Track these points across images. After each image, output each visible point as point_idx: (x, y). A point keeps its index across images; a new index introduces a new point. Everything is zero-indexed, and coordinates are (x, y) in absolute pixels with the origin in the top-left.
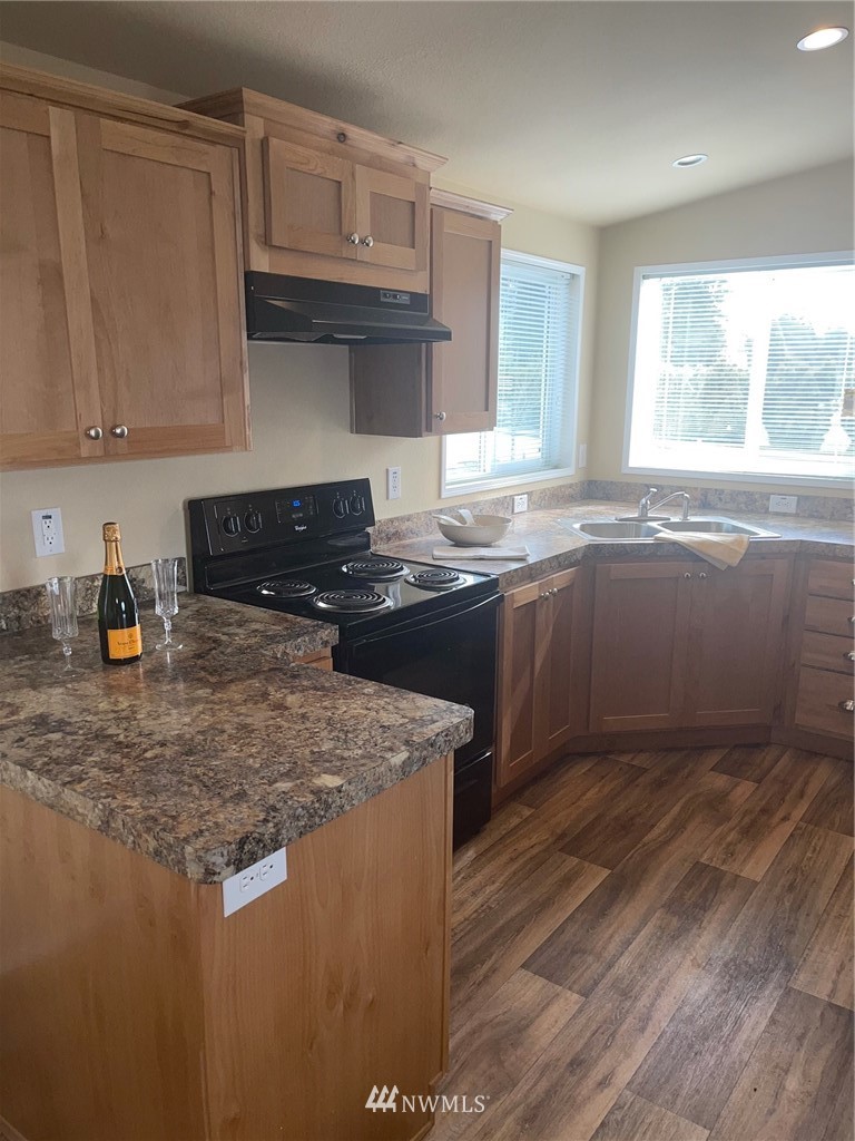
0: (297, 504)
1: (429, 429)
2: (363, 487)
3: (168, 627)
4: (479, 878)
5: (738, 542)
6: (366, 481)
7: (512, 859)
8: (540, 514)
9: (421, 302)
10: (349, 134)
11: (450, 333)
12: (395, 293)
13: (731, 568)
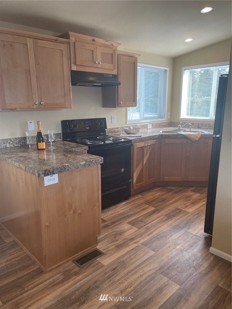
0: (87, 123)
1: (118, 106)
2: (104, 120)
3: (51, 144)
4: (124, 207)
5: (198, 135)
6: (105, 119)
7: (133, 205)
8: (154, 130)
9: (115, 77)
10: (95, 40)
11: (120, 83)
12: (108, 74)
13: (196, 141)
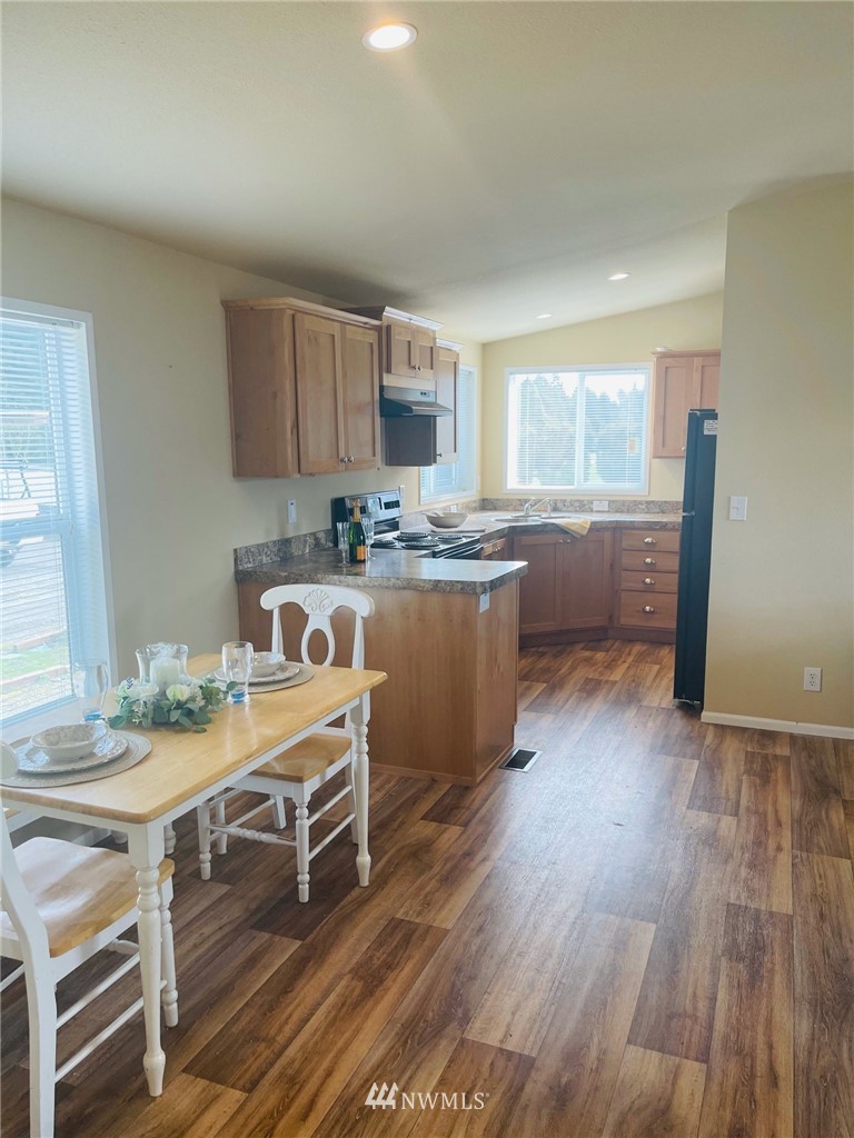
1: (435, 461)
5: (586, 522)
13: (582, 536)
